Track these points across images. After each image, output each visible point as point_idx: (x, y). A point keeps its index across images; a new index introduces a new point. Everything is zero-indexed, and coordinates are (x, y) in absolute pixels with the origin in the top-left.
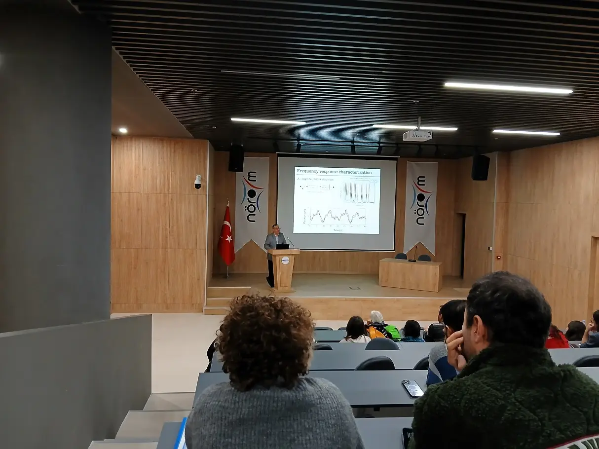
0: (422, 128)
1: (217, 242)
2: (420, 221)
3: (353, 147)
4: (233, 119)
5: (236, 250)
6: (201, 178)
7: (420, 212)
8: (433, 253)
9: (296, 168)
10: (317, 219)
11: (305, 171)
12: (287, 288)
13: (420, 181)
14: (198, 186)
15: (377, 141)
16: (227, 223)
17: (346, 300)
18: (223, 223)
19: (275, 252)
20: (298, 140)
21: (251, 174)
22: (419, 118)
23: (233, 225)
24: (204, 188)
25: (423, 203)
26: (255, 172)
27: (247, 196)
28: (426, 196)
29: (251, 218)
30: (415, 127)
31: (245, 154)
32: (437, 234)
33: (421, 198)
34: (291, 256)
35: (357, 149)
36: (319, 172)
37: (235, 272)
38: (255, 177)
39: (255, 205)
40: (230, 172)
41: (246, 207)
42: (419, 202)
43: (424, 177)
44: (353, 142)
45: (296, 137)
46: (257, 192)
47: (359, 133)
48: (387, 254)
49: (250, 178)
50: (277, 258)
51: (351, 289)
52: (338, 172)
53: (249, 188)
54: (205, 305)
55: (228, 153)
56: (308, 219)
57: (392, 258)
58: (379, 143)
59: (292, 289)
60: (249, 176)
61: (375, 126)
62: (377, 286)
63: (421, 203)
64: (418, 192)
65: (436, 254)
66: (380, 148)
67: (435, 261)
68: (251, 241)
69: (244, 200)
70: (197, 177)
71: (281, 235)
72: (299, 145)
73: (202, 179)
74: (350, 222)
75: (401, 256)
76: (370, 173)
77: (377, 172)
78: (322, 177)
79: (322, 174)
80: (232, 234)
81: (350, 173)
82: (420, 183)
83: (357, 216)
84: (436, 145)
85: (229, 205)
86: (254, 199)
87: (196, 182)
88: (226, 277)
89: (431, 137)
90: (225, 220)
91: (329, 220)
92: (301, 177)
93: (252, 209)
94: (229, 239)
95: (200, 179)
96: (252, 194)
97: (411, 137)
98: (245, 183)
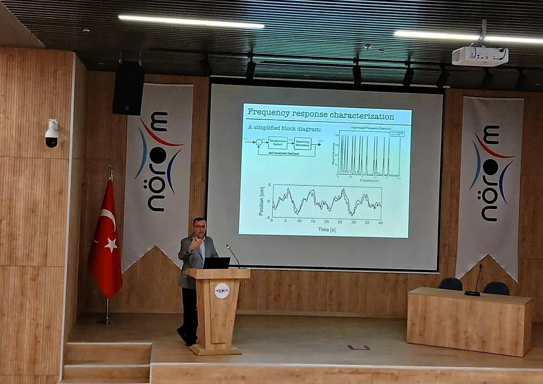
0: (490, 39)
1: (87, 251)
2: (489, 213)
3: (357, 70)
4: (122, 17)
5: (125, 267)
6: (59, 126)
7: (490, 196)
8: (515, 278)
9: (247, 106)
10: (286, 207)
11: (265, 113)
12: (223, 347)
13: (488, 136)
14: (51, 142)
15: (404, 60)
16: (108, 214)
17: (341, 371)
18: (101, 213)
19: (202, 274)
20: (251, 55)
21: (156, 117)
22: (484, 22)
23: (120, 218)
24: (64, 145)
25: (494, 178)
26: (166, 114)
27: (149, 161)
28: (501, 164)
29: (156, 203)
30: (475, 38)
31: (147, 76)
32: (522, 241)
33: (490, 167)
34: (233, 283)
35: (364, 73)
36: (291, 114)
37: (121, 311)
38: (165, 122)
39: (164, 177)
40: (117, 117)
41: (145, 181)
42: (487, 176)
43: (497, 127)
44: (356, 60)
45: (247, 49)
46: (169, 152)
47: (368, 45)
48: (423, 278)
49: (156, 125)
50: (206, 286)
51: (351, 347)
52: (329, 115)
53: (152, 144)
54: (61, 378)
55: (113, 75)
56: (267, 207)
57: (433, 286)
58: (408, 63)
59: (235, 348)
60: (154, 121)
61: (400, 34)
62: (402, 344)
63: (490, 178)
64: (486, 157)
65: (520, 279)
66: (410, 71)
67: (518, 294)
68: (156, 249)
69: (142, 167)
70: (51, 124)
71: (208, 241)
72: (252, 65)
73: (59, 129)
74: (352, 214)
75: (451, 284)
76: (391, 117)
77: (404, 116)
78: (296, 125)
79: (296, 117)
80: (117, 236)
81: (350, 116)
82: (489, 138)
83: (365, 202)
84: (520, 69)
85: (111, 178)
86: (162, 167)
87: (49, 134)
88: (103, 322)
89: (506, 60)
90: (104, 206)
91: (309, 208)
92: (254, 123)
93: (157, 185)
94: (111, 245)
95: (57, 128)
96: (158, 155)
97: (467, 58)
98: (145, 132)
